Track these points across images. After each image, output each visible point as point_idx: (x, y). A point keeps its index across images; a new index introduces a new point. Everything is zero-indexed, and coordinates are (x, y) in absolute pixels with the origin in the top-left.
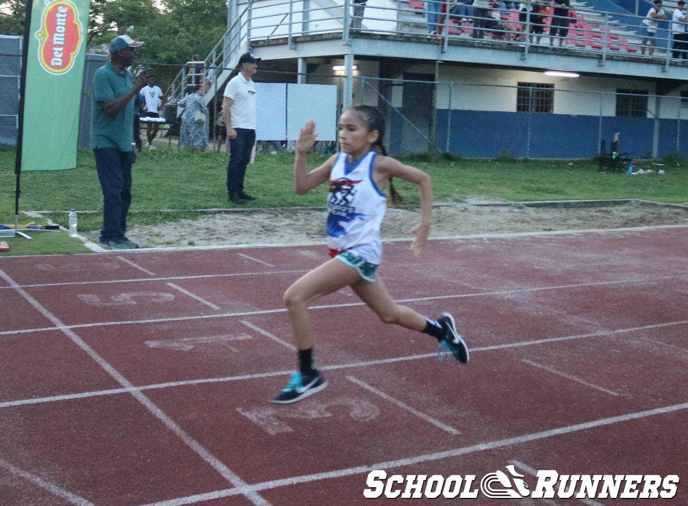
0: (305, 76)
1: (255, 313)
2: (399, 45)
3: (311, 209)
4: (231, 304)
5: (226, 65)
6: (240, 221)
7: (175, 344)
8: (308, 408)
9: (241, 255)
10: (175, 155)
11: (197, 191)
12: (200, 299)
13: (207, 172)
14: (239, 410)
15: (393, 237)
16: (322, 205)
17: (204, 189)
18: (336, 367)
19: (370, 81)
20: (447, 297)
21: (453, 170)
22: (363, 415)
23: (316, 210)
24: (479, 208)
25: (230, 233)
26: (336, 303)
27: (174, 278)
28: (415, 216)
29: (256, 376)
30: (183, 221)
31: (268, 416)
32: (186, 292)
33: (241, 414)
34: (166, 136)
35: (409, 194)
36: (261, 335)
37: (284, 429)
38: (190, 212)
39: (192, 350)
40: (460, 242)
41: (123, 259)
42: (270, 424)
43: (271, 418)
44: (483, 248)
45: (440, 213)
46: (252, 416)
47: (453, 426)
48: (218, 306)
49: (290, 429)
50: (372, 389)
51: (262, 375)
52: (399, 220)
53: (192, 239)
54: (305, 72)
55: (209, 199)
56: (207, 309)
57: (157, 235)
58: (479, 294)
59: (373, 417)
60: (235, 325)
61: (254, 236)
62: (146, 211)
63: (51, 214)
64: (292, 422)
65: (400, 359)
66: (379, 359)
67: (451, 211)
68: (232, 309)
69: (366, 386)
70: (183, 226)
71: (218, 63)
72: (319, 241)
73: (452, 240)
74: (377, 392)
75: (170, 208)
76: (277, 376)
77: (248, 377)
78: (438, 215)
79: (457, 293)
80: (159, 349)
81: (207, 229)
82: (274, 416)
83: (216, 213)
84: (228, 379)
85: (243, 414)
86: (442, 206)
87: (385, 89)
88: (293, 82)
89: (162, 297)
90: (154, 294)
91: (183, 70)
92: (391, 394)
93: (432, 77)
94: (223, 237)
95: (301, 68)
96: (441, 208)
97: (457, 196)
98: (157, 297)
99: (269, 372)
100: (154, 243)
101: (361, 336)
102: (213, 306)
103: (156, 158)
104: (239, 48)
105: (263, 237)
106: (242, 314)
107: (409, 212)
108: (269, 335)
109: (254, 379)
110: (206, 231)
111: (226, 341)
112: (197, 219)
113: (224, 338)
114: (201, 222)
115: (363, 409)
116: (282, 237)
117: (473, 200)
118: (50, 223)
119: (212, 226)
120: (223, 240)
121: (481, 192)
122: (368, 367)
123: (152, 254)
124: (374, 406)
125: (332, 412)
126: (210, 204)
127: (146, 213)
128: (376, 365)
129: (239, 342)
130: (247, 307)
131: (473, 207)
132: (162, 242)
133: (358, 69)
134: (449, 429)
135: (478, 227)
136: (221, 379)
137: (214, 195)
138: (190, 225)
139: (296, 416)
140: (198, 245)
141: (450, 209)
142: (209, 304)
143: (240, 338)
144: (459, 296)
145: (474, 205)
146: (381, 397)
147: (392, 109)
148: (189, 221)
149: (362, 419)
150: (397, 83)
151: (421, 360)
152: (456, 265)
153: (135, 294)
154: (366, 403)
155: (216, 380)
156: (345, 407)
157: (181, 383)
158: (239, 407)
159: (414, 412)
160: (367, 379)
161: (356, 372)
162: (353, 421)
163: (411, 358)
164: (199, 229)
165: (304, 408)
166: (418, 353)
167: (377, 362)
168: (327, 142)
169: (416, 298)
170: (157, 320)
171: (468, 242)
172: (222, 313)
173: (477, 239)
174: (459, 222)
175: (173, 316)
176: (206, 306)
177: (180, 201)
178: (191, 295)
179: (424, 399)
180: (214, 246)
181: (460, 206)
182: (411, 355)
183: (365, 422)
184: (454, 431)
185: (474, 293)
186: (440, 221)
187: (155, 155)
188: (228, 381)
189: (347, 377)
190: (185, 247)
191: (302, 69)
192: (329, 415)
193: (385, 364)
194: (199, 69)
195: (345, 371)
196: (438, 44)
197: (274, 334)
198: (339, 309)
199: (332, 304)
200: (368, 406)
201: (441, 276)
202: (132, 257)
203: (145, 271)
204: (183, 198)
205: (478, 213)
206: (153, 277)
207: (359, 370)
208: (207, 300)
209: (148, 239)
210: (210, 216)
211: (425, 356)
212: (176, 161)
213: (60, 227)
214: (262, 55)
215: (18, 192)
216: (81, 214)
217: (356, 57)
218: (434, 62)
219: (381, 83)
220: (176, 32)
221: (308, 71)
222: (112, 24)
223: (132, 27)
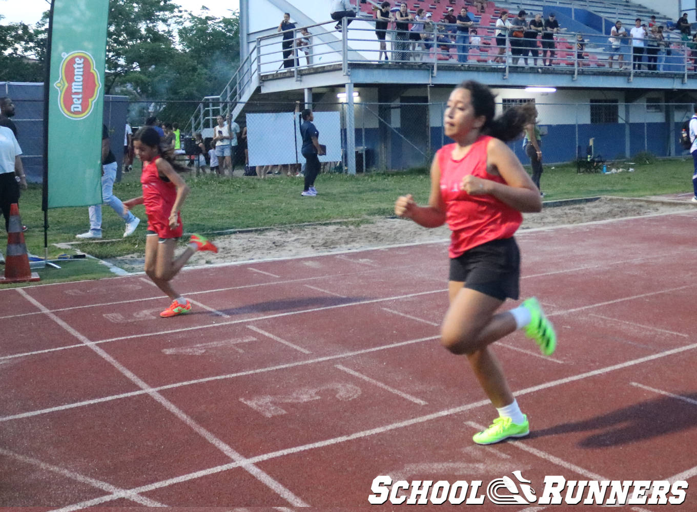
0: (311, 105)
1: (260, 318)
4: (240, 313)
6: (253, 239)
7: (188, 350)
8: (301, 394)
9: (251, 269)
12: (213, 310)
14: (242, 400)
17: (221, 212)
18: (328, 358)
19: (370, 106)
20: (428, 293)
22: (347, 396)
25: (244, 250)
27: (190, 294)
28: (410, 224)
29: (258, 371)
31: (266, 403)
32: (201, 305)
36: (265, 336)
37: (279, 412)
39: (203, 354)
40: (445, 244)
41: (145, 280)
42: (268, 409)
43: (269, 404)
46: (253, 404)
47: (422, 398)
48: (228, 314)
49: (284, 412)
50: (356, 375)
51: (263, 370)
52: (395, 229)
54: (311, 101)
55: (224, 221)
56: (218, 319)
59: (355, 396)
60: (242, 330)
61: (265, 252)
63: (79, 245)
64: (286, 406)
65: (383, 348)
68: (241, 317)
69: (352, 372)
71: (232, 98)
72: (322, 252)
73: (439, 243)
74: (361, 376)
75: (189, 232)
76: (277, 370)
77: (251, 372)
80: (175, 355)
81: (224, 248)
82: (271, 402)
83: (231, 233)
84: (234, 375)
85: (245, 403)
87: (384, 113)
91: (201, 106)
92: (372, 376)
93: (425, 99)
94: (237, 254)
95: (307, 98)
99: (270, 367)
102: (224, 315)
105: (273, 252)
106: (249, 320)
108: (271, 336)
109: (256, 374)
110: (222, 250)
111: (234, 344)
113: (232, 341)
115: (347, 391)
116: (290, 251)
118: (79, 253)
119: (228, 246)
120: (237, 257)
122: (355, 356)
124: (357, 388)
125: (321, 395)
126: (226, 225)
128: (361, 354)
130: (253, 313)
133: (359, 95)
136: (228, 376)
137: (229, 218)
139: (290, 401)
140: (215, 263)
142: (220, 313)
143: (246, 341)
144: (438, 291)
147: (391, 129)
150: (395, 106)
151: (401, 347)
153: (154, 310)
154: (350, 386)
155: (223, 377)
156: (332, 390)
157: (193, 382)
158: (242, 397)
159: (391, 390)
160: (352, 366)
161: (343, 361)
162: (338, 401)
163: (392, 346)
165: (297, 394)
166: (398, 342)
167: (363, 351)
170: (173, 331)
172: (231, 320)
175: (188, 326)
176: (217, 315)
177: (199, 225)
178: (205, 307)
180: (227, 263)
182: (392, 343)
183: (349, 401)
189: (336, 366)
190: (202, 266)
192: (318, 398)
193: (369, 352)
194: (216, 103)
195: (335, 361)
196: (428, 70)
197: (277, 335)
198: (334, 309)
199: (327, 306)
200: (352, 388)
201: (426, 275)
204: (201, 221)
207: (347, 359)
208: (219, 310)
210: (226, 236)
211: (404, 343)
213: (87, 255)
214: (271, 88)
215: (46, 227)
216: (108, 243)
217: (356, 85)
218: (425, 85)
219: (380, 107)
220: (194, 69)
221: (313, 101)
222: (134, 65)
223: (153, 67)
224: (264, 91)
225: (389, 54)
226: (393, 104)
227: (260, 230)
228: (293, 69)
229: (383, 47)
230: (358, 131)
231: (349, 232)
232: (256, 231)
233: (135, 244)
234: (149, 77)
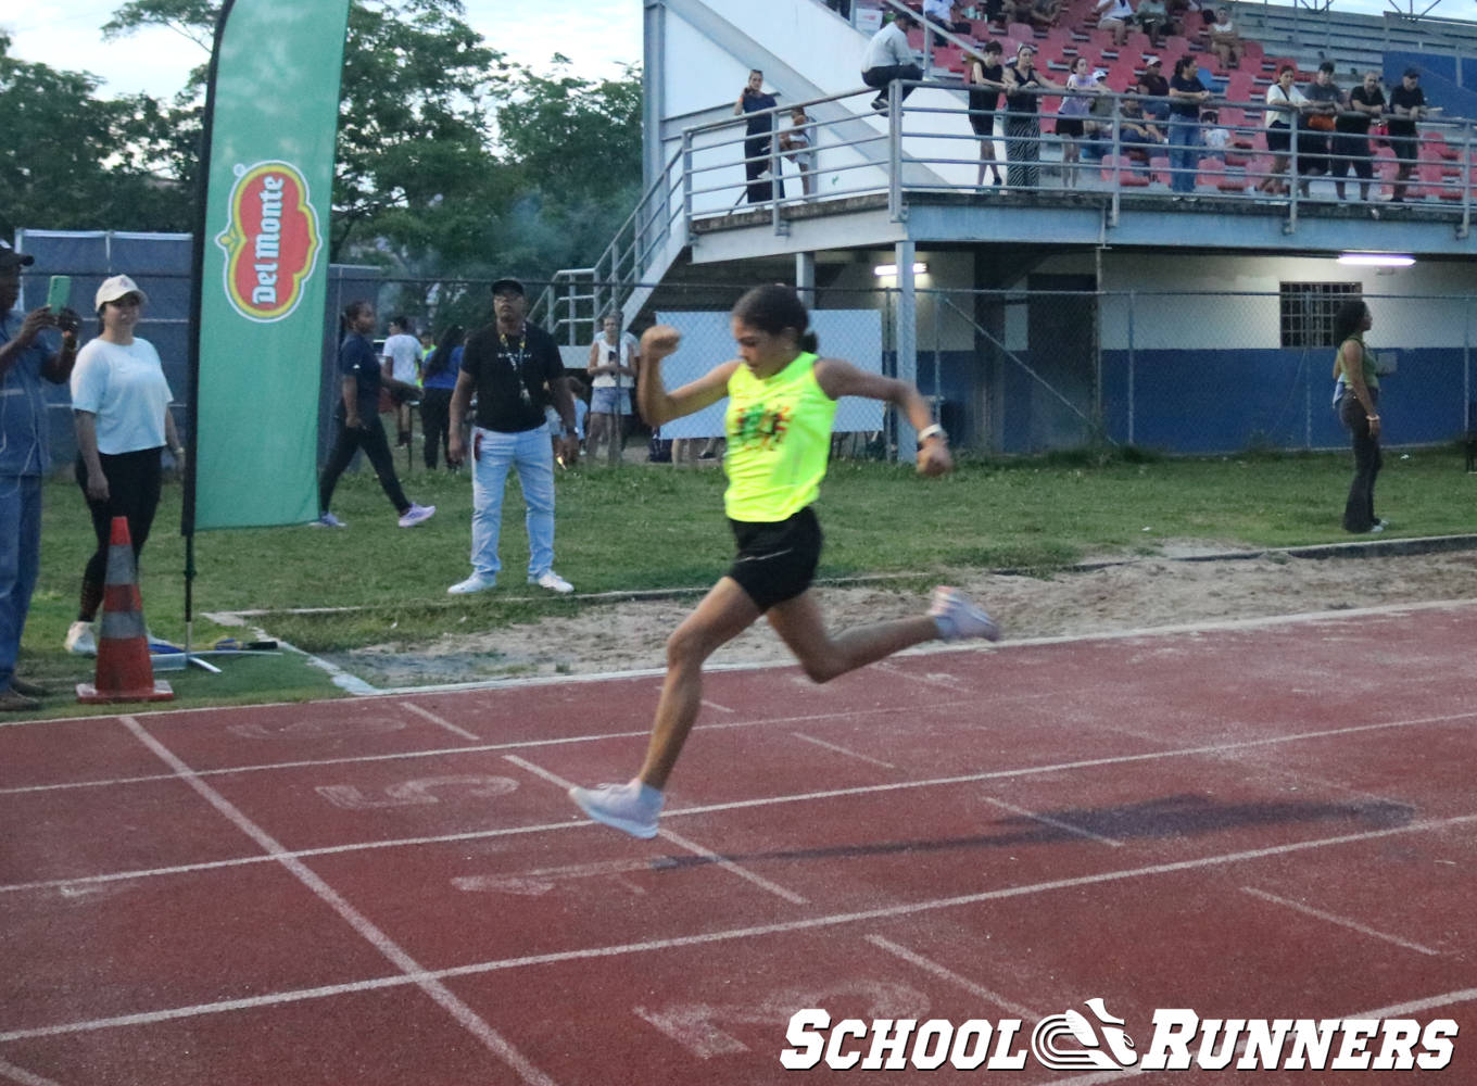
0: (812, 294)
1: (686, 811)
3: (825, 584)
5: (642, 275)
6: (668, 617)
7: (514, 883)
8: (784, 1004)
14: (640, 1010)
16: (845, 576)
17: (593, 549)
18: (849, 917)
19: (953, 296)
20: (1096, 763)
21: (1141, 482)
23: (834, 584)
24: (1190, 567)
25: (647, 643)
26: (857, 784)
27: (519, 745)
29: (679, 942)
30: (547, 621)
31: (698, 1022)
32: (544, 774)
33: (642, 1020)
36: (695, 857)
37: (730, 1047)
39: (547, 893)
40: (1139, 642)
41: (413, 707)
42: (703, 1037)
43: (705, 1025)
44: (1186, 653)
45: (1105, 580)
46: (665, 1022)
49: (741, 1047)
50: (919, 960)
51: (691, 940)
52: (1012, 600)
53: (567, 658)
54: (811, 284)
55: (602, 571)
57: (492, 654)
58: (1167, 754)
63: (262, 617)
64: (747, 1033)
65: (983, 896)
66: (939, 898)
67: (1128, 574)
69: (908, 955)
70: (546, 633)
71: (622, 274)
73: (1123, 638)
76: (724, 940)
78: (1101, 584)
79: (1121, 754)
80: (481, 893)
81: (598, 636)
83: (617, 600)
84: (622, 948)
85: (647, 1019)
86: (1110, 565)
87: (988, 314)
89: (493, 785)
90: (478, 781)
91: (549, 289)
93: (1090, 282)
94: (632, 652)
95: (801, 276)
96: (1106, 568)
97: (1143, 543)
98: (482, 787)
99: (707, 933)
100: (481, 670)
101: (906, 852)
104: (669, 236)
108: (712, 856)
110: (593, 640)
111: (621, 873)
112: (576, 616)
113: (618, 865)
114: (586, 623)
115: (897, 1001)
117: (1179, 550)
118: (262, 636)
119: (609, 631)
120: (631, 659)
121: (1197, 530)
122: (915, 914)
123: (476, 697)
124: (920, 995)
125: (832, 1009)
127: (468, 608)
128: (931, 911)
129: (646, 872)
131: (1176, 564)
132: (498, 667)
133: (928, 270)
137: (613, 563)
138: (561, 629)
139: (756, 1020)
140: (577, 671)
141: (1127, 571)
143: (651, 865)
144: (1121, 759)
145: (1180, 560)
146: (936, 977)
147: (1005, 354)
148: (561, 621)
150: (1014, 298)
151: (1028, 897)
152: (1122, 693)
153: (434, 782)
154: (904, 987)
155: (594, 953)
156: (859, 998)
157: (522, 961)
158: (639, 1005)
159: (1001, 1002)
160: (909, 940)
161: (886, 926)
163: (1007, 893)
164: (579, 638)
166: (1021, 884)
167: (935, 904)
168: (866, 435)
169: (1029, 767)
170: (478, 834)
171: (1154, 643)
173: (1178, 634)
174: (1144, 599)
175: (512, 825)
178: (554, 779)
180: (608, 673)
181: (1149, 562)
182: (1007, 887)
185: (1154, 751)
186: (1102, 598)
188: (622, 954)
189: (869, 937)
191: (805, 279)
193: (951, 907)
194: (583, 285)
195: (866, 926)
197: (725, 854)
198: (864, 796)
199: (850, 787)
200: (907, 994)
201: (1089, 718)
202: (429, 703)
203: (460, 731)
205: (1189, 578)
206: (476, 744)
207: (895, 922)
210: (603, 607)
211: (1036, 888)
213: (281, 644)
214: (717, 250)
215: (190, 574)
216: (328, 615)
217: (921, 246)
218: (1088, 249)
219: (979, 298)
221: (818, 282)
222: (395, 194)
223: (439, 197)
224: (700, 257)
225: (1003, 171)
226: (1009, 293)
227: (685, 595)
228: (769, 206)
229: (988, 154)
230: (924, 359)
231: (901, 606)
232: (676, 596)
233: (391, 620)
234: (428, 221)
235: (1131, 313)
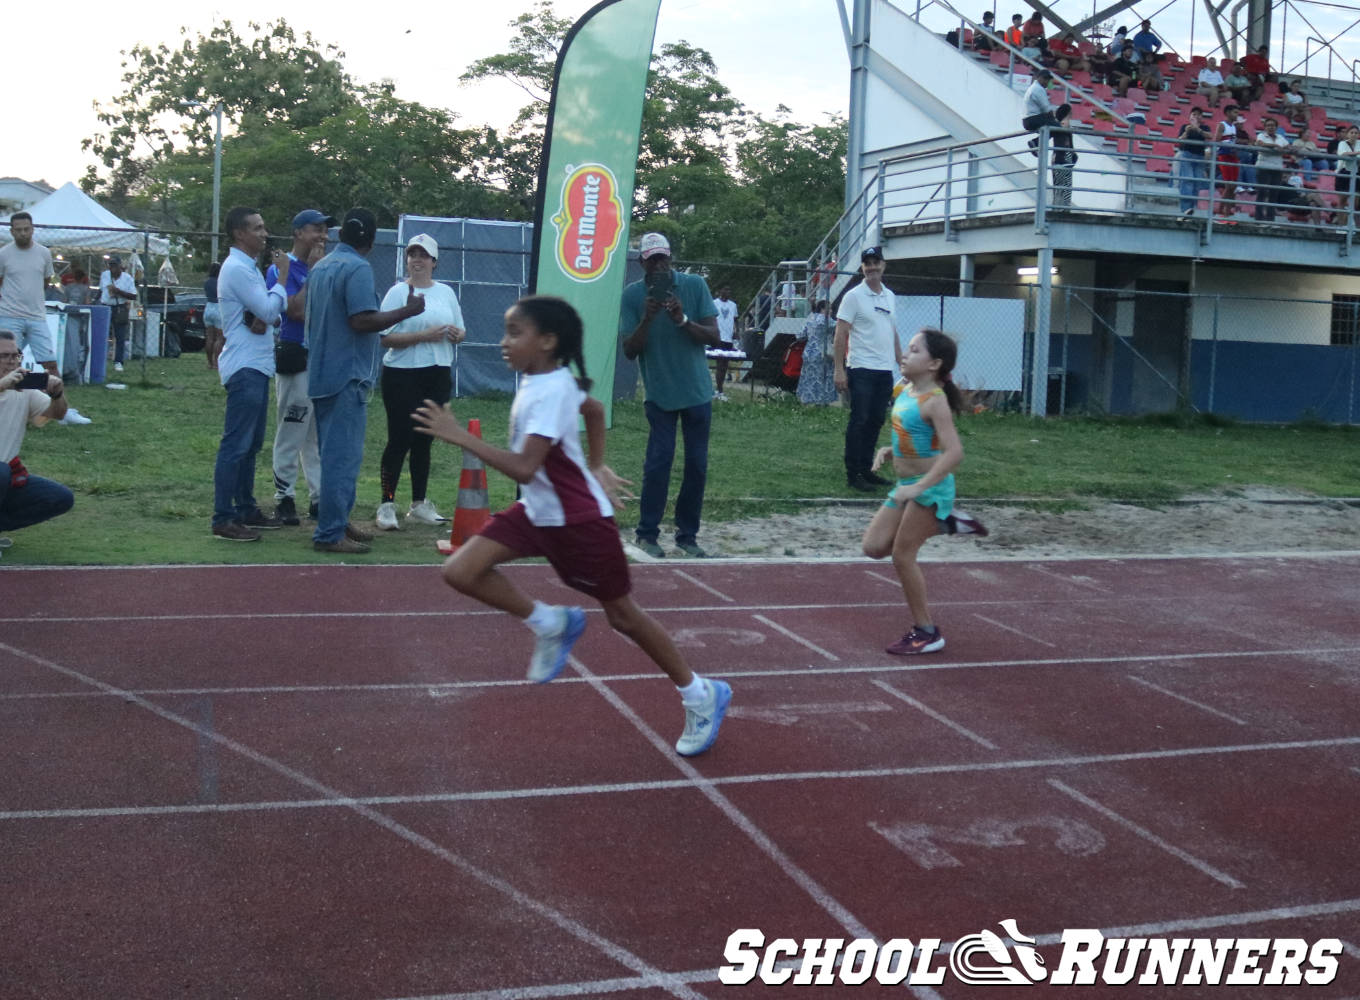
0: (971, 285)
1: (896, 668)
2: (1129, 233)
3: (984, 502)
4: (859, 652)
5: (843, 267)
6: (866, 519)
7: (767, 714)
8: (987, 829)
9: (870, 573)
10: (762, 411)
11: (799, 468)
12: (807, 643)
13: (812, 439)
14: (873, 825)
15: (1121, 552)
16: (999, 497)
17: (809, 465)
18: (1032, 763)
19: (1079, 292)
20: (1216, 655)
21: (1219, 441)
22: (1078, 847)
23: (991, 503)
24: (1267, 507)
25: (851, 538)
26: (1027, 657)
27: (763, 608)
28: (1157, 518)
29: (899, 771)
30: (775, 516)
31: (920, 839)
32: (784, 631)
33: (875, 832)
34: (745, 380)
35: (1149, 481)
36: (906, 705)
37: (947, 861)
38: (786, 502)
39: (793, 724)
40: (1236, 563)
41: (682, 574)
42: (924, 851)
43: (925, 841)
44: (1275, 574)
45: (1200, 513)
46: (894, 836)
47: (1232, 874)
48: (835, 654)
49: (956, 862)
50: (1093, 804)
51: (908, 771)
52: (1129, 524)
53: (792, 545)
54: (971, 278)
55: (816, 482)
56: (818, 660)
57: (736, 538)
58: (1272, 653)
59: (1095, 850)
60: (863, 687)
62: (718, 498)
64: (960, 851)
65: (1139, 756)
66: (1103, 754)
67: (1218, 510)
68: (859, 662)
69: (1083, 799)
70: (775, 525)
72: (997, 554)
73: (1222, 559)
74: (1101, 809)
75: (755, 495)
76: (935, 774)
77: (887, 772)
78: (1198, 516)
79: (1235, 650)
80: (744, 720)
81: (814, 530)
82: (930, 839)
83: (828, 504)
84: (854, 774)
85: (879, 832)
86: (1203, 502)
87: (1104, 306)
88: (951, 295)
89: (746, 637)
90: (735, 633)
91: (774, 276)
92: (1124, 813)
93: (1185, 287)
94: (839, 543)
95: (964, 272)
96: (1201, 505)
97: (1229, 487)
98: (738, 637)
99: (920, 766)
100: (729, 549)
101: (1072, 715)
102: (827, 654)
103: (731, 415)
104: (865, 239)
106: (874, 669)
107: (1148, 511)
108: (919, 705)
109: (895, 777)
110: (811, 533)
111: (851, 714)
112: (798, 514)
113: (847, 707)
114: (805, 520)
115: (1077, 835)
116: (936, 546)
117: (1257, 494)
119: (822, 527)
120: (841, 548)
121: (1270, 480)
122: (1085, 765)
123: (728, 568)
124: (1096, 832)
125: (1026, 837)
126: (819, 489)
127: (718, 503)
128: (1098, 764)
129: (871, 714)
130: (882, 658)
131: (1256, 505)
132: (741, 548)
133: (1060, 272)
134: (1225, 878)
135: (1267, 539)
136: (843, 774)
137: (824, 477)
138: (786, 523)
139: (965, 841)
140: (801, 555)
141: (1218, 508)
142: (821, 651)
143: (873, 709)
144: (1236, 654)
145: (1259, 502)
146: (1108, 818)
147: (1117, 338)
148: (786, 517)
149: (1076, 851)
150: (1125, 296)
151: (1176, 759)
152: (1230, 602)
153: (702, 631)
154: (1082, 827)
155: (834, 774)
156: (1047, 830)
157: (779, 776)
158: (872, 820)
159: (1165, 846)
160: (1082, 786)
161: (1063, 773)
162: (1061, 854)
163: (1157, 755)
164: (801, 530)
165: (979, 828)
166: (1168, 748)
167: (1100, 758)
168: (1007, 393)
169: (1162, 654)
170: (738, 674)
171: (1249, 564)
172: (842, 666)
173: (1266, 559)
174: (1232, 530)
175: (763, 669)
176: (816, 654)
177: (770, 484)
178: (792, 635)
179: (1182, 825)
180: (826, 558)
181: (1234, 502)
182: (1157, 749)
183: (1082, 857)
184: (1234, 883)
185: (1262, 650)
186: (1199, 527)
187: (729, 410)
188: (853, 778)
189: (1050, 781)
190: (779, 558)
191: (967, 273)
192: (1020, 842)
193: (1113, 763)
194: (800, 273)
195: (1046, 771)
196: (1195, 231)
197: (929, 704)
198: (1034, 667)
199: (1022, 659)
200: (1086, 832)
201: (1206, 619)
202: (696, 571)
203: (719, 594)
204: (776, 479)
205: (1266, 516)
206: (732, 604)
207: (1070, 770)
208: (818, 644)
209: (720, 544)
210: (818, 509)
211: (1180, 752)
212: (762, 420)
214: (900, 251)
218: (1188, 260)
219: (1098, 295)
220: (761, 214)
221: (976, 277)
222: (661, 203)
223: (692, 207)
226: (1121, 292)
230: (1055, 339)
231: (1043, 522)
234: (684, 224)
235: (1216, 312)
